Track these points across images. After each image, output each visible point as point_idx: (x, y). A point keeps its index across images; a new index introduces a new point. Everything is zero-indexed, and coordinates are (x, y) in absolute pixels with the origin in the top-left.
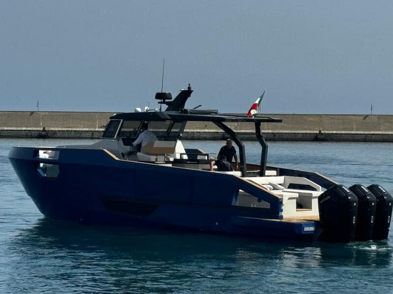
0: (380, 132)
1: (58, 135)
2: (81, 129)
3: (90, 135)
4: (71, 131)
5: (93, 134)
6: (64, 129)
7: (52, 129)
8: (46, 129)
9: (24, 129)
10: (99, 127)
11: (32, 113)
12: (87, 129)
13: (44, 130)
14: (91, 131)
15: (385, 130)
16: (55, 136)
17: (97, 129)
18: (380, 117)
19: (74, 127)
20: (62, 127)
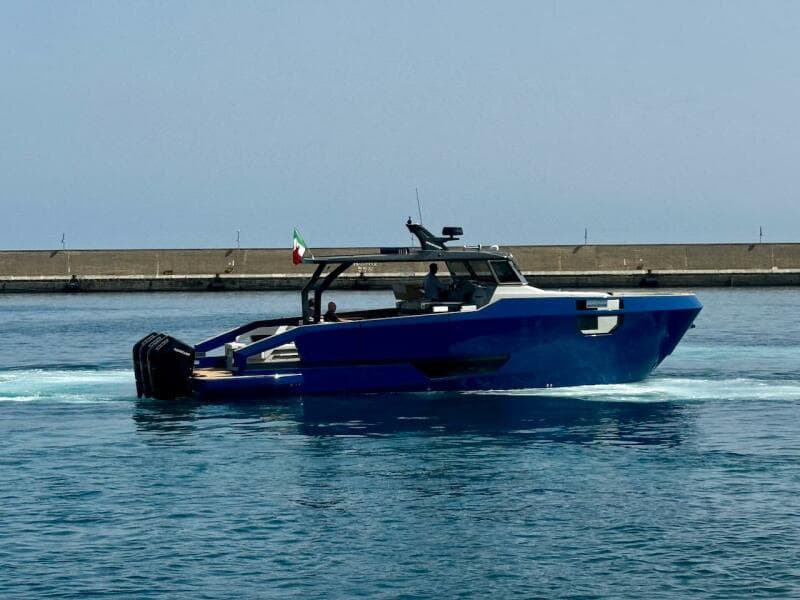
0: (600, 272)
1: (97, 287)
2: (132, 277)
3: (146, 285)
4: (117, 280)
5: (151, 285)
6: (105, 277)
7: (87, 277)
8: (78, 278)
9: (42, 278)
10: (160, 274)
11: (54, 253)
12: (142, 277)
13: (74, 280)
14: (148, 280)
15: (609, 268)
16: (92, 288)
17: (157, 277)
18: (599, 248)
19: (121, 274)
20: (102, 274)
